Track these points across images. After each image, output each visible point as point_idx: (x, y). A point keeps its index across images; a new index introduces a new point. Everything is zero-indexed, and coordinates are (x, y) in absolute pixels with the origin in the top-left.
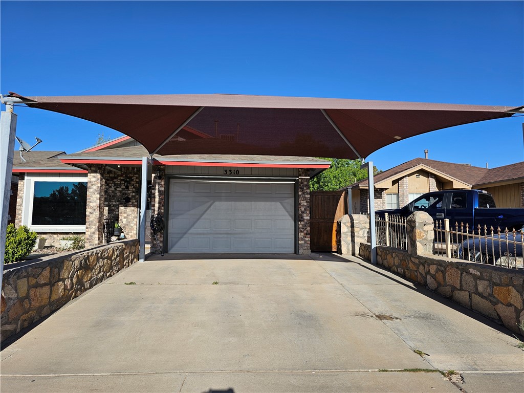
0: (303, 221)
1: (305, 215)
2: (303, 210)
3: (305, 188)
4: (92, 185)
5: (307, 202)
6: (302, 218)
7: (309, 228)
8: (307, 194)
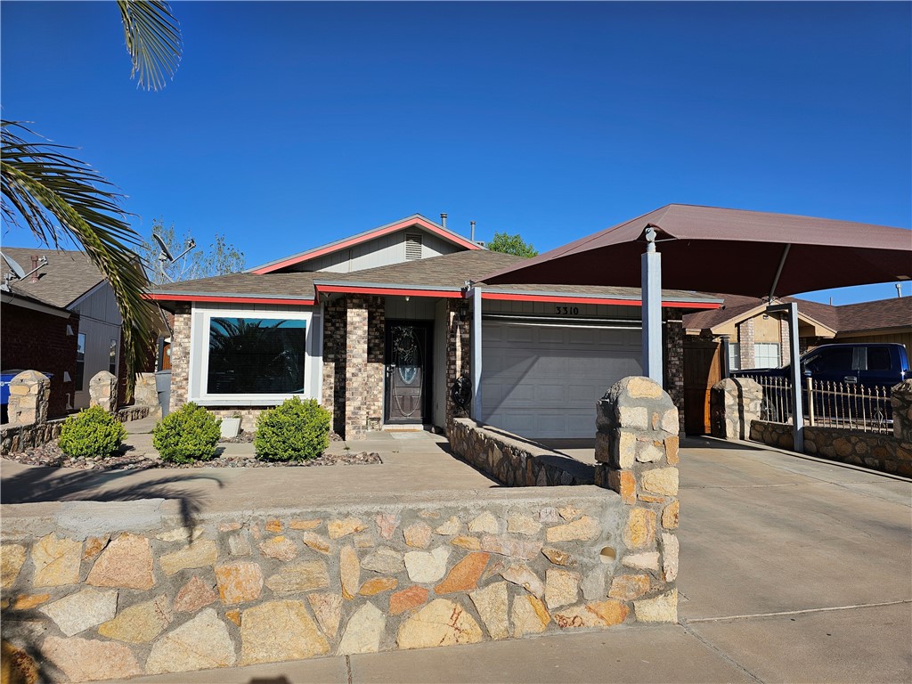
0: (675, 388)
1: (677, 379)
2: (674, 371)
3: (676, 338)
4: (355, 328)
5: (679, 359)
6: (673, 383)
7: (683, 400)
8: (680, 347)
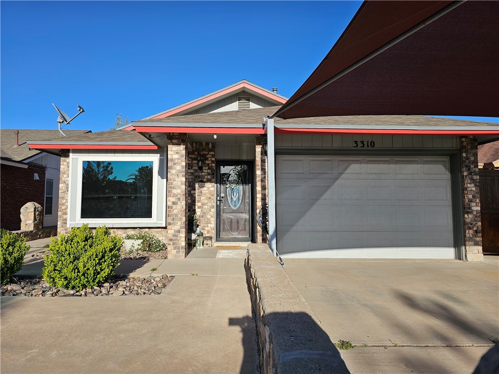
0: (471, 212)
1: (473, 204)
2: (471, 197)
3: (472, 166)
4: (175, 164)
5: (475, 186)
6: (470, 208)
7: (480, 224)
8: (476, 174)
